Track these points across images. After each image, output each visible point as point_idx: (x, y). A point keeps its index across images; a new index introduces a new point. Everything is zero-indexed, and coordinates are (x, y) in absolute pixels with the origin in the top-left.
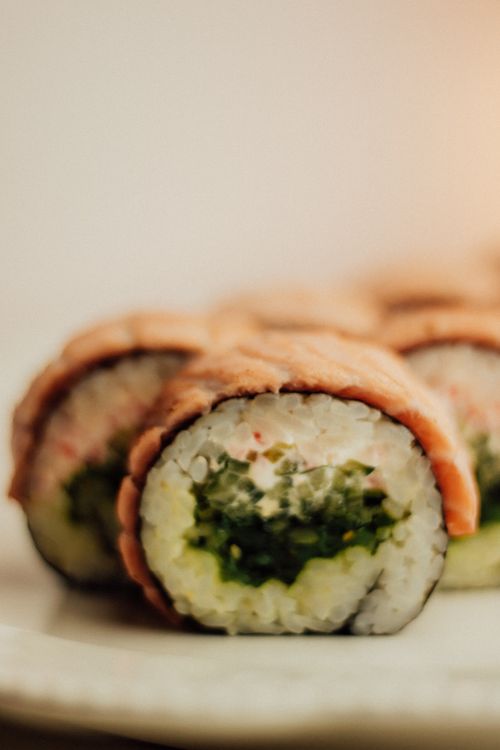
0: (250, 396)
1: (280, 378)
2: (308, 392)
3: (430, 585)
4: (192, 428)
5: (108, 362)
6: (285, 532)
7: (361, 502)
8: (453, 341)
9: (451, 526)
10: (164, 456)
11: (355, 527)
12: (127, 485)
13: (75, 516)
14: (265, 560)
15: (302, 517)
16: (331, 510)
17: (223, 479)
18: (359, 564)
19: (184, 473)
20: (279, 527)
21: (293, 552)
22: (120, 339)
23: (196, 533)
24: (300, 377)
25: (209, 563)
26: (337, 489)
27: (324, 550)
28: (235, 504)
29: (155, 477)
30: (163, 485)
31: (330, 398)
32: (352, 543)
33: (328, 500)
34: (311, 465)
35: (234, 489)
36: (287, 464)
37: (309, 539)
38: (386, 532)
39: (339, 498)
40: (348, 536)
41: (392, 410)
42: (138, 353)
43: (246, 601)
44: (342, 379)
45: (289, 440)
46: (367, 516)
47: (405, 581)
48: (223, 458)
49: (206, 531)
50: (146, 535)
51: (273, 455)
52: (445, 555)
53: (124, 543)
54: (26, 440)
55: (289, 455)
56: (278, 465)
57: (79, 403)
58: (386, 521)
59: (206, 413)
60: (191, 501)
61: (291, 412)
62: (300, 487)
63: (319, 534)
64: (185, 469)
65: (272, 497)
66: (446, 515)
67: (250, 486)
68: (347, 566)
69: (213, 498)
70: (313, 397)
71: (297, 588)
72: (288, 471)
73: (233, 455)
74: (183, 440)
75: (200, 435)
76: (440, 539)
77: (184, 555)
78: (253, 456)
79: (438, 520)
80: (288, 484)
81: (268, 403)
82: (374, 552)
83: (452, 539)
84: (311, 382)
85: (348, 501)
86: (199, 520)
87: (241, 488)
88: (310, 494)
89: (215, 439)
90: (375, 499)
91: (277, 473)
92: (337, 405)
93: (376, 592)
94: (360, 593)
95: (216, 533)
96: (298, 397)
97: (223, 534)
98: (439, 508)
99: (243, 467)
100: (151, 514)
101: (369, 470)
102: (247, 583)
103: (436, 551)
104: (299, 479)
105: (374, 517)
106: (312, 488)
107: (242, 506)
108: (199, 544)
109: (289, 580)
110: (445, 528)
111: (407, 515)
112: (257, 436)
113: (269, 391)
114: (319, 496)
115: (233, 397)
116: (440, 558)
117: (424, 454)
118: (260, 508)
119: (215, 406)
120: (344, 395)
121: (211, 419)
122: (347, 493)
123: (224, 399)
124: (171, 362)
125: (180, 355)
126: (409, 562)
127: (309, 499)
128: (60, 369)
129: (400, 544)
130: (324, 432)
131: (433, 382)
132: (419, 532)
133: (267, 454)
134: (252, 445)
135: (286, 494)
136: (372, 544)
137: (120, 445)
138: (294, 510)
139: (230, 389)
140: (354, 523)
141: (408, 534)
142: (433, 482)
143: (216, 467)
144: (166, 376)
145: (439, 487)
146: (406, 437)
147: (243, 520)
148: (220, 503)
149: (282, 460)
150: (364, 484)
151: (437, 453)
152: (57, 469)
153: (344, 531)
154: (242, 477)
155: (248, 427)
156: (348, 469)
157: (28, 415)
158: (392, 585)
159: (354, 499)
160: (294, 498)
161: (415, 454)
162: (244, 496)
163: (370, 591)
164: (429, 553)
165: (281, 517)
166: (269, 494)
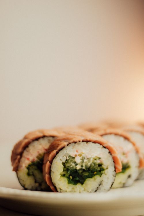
0: (75, 143)
1: (82, 139)
2: (87, 141)
3: (112, 183)
4: (63, 150)
5: (37, 139)
6: (82, 173)
7: (97, 166)
8: (110, 134)
10: (56, 156)
11: (97, 171)
12: (48, 163)
13: (29, 174)
14: (77, 179)
15: (85, 169)
16: (92, 167)
17: (69, 161)
18: (97, 179)
20: (81, 171)
21: (83, 177)
23: (63, 173)
24: (86, 138)
25: (66, 179)
27: (90, 176)
28: (71, 167)
29: (54, 161)
30: (56, 163)
31: (92, 143)
32: (96, 175)
33: (91, 165)
34: (88, 157)
35: (72, 163)
36: (83, 157)
37: (87, 174)
38: (103, 172)
39: (93, 164)
40: (95, 173)
41: (105, 145)
42: (44, 137)
43: (73, 188)
44: (95, 139)
45: (84, 152)
46: (99, 169)
47: (107, 183)
48: (70, 156)
49: (65, 173)
50: (52, 174)
51: (80, 155)
52: (115, 176)
53: (47, 176)
54: (19, 156)
55: (84, 155)
56: (81, 158)
58: (103, 170)
59: (66, 146)
60: (62, 166)
61: (84, 146)
62: (85, 162)
63: (89, 173)
64: (61, 159)
65: (79, 165)
66: (115, 168)
67: (75, 162)
68: (95, 179)
69: (67, 165)
70: (88, 142)
71: (84, 185)
72: (83, 159)
73: (72, 156)
74: (61, 153)
75: (64, 151)
76: (114, 173)
77: (60, 178)
78: (76, 156)
79: (114, 169)
80: (83, 162)
81: (79, 144)
82: (100, 176)
83: (116, 174)
84: (88, 139)
87: (73, 163)
88: (88, 164)
89: (68, 152)
90: (100, 165)
91: (81, 159)
93: (101, 185)
94: (98, 186)
95: (67, 173)
96: (85, 143)
97: (69, 172)
98: (114, 167)
99: (74, 158)
100: (53, 169)
101: (100, 158)
102: (74, 184)
103: (114, 176)
104: (85, 161)
105: (101, 169)
106: (88, 162)
107: (73, 167)
108: (64, 176)
109: (82, 184)
110: (115, 171)
111: (107, 168)
112: (77, 151)
113: (79, 141)
114: (89, 164)
115: (72, 143)
116: (114, 177)
117: (111, 154)
118: (77, 167)
119: (68, 145)
120: (95, 142)
121: (66, 148)
124: (51, 138)
125: (54, 137)
126: (108, 178)
127: (87, 165)
128: (27, 140)
129: (105, 174)
130: (91, 150)
132: (109, 172)
133: (79, 155)
134: (76, 153)
135: (82, 164)
136: (100, 174)
138: (84, 168)
139: (71, 141)
140: (97, 170)
142: (113, 161)
143: (68, 158)
145: (114, 162)
146: (107, 151)
147: (73, 170)
148: (68, 167)
149: (82, 156)
150: (98, 162)
153: (94, 172)
154: (73, 160)
155: (75, 149)
156: (95, 158)
157: (18, 151)
158: (104, 183)
159: (96, 165)
160: (84, 165)
161: (109, 155)
162: (73, 165)
163: (99, 185)
164: (112, 176)
165: (81, 169)
166: (79, 164)
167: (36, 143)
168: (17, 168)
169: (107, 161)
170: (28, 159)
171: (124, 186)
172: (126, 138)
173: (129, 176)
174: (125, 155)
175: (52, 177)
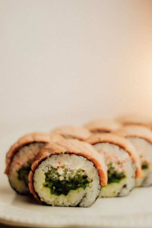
0: (58, 154)
1: (64, 150)
2: (70, 154)
3: (97, 197)
4: (45, 161)
5: (28, 144)
6: (65, 184)
7: (82, 178)
8: (105, 142)
9: (101, 184)
10: (39, 167)
11: (81, 183)
12: (31, 172)
13: (19, 178)
14: (61, 190)
15: (69, 181)
16: (75, 179)
17: (52, 172)
18: (81, 191)
19: (43, 170)
20: (64, 183)
21: (67, 188)
22: (30, 139)
23: (45, 184)
24: (69, 150)
25: (48, 190)
26: (76, 175)
27: (74, 188)
28: (54, 178)
29: (37, 171)
30: (39, 173)
31: (75, 155)
32: (80, 187)
33: (74, 177)
34: (71, 170)
35: (54, 174)
36: (66, 169)
37: (70, 186)
38: (88, 184)
39: (77, 177)
41: (89, 158)
42: (34, 142)
43: (56, 199)
44: (78, 151)
45: (66, 164)
46: (83, 181)
47: (91, 195)
48: (52, 167)
49: (48, 183)
50: (35, 184)
51: (63, 167)
52: (100, 190)
53: (30, 185)
54: (9, 161)
55: (66, 167)
56: (64, 169)
57: (21, 153)
58: (87, 182)
59: (48, 157)
60: (45, 177)
61: (67, 158)
62: (68, 174)
63: (73, 185)
64: (43, 169)
65: (62, 176)
66: (100, 181)
67: (58, 174)
68: (79, 192)
69: (49, 176)
70: (72, 155)
71: (67, 196)
72: (66, 171)
73: (54, 167)
74: (43, 163)
75: (47, 162)
76: (99, 187)
77: (43, 188)
78: (58, 167)
79: (99, 182)
80: (66, 174)
81: (62, 156)
82: (84, 189)
83: (102, 187)
84: (71, 152)
85: (79, 178)
86: (46, 181)
87: (55, 174)
88: (71, 176)
89: (50, 163)
90: (85, 177)
91: (63, 171)
92: (77, 156)
93: (85, 198)
94: (82, 198)
95: (50, 183)
96: (68, 155)
97: (51, 184)
98: (99, 180)
100: (36, 179)
101: (84, 171)
102: (56, 195)
104: (68, 172)
105: (85, 181)
106: (71, 175)
107: (56, 178)
108: (46, 186)
109: (66, 194)
110: (100, 184)
111: (92, 181)
112: (59, 163)
113: (62, 153)
114: (73, 176)
115: (54, 154)
116: (99, 190)
117: (96, 168)
118: (60, 179)
119: (50, 156)
120: (78, 155)
121: (49, 159)
122: (79, 176)
123: (52, 155)
124: (42, 145)
125: (44, 143)
126: (92, 191)
127: (70, 177)
128: (17, 145)
129: (90, 187)
130: (74, 162)
131: (99, 151)
132: (94, 185)
133: (61, 167)
134: (58, 165)
135: (66, 176)
136: (84, 187)
138: (67, 179)
139: (53, 153)
140: (80, 182)
141: (92, 185)
142: (98, 174)
143: (50, 169)
144: (40, 148)
145: (99, 175)
146: (92, 164)
147: (56, 181)
148: (51, 177)
149: (65, 168)
150: (83, 174)
151: (99, 168)
152: (16, 168)
153: (78, 184)
154: (56, 172)
155: (57, 161)
156: (79, 170)
157: (9, 155)
158: (88, 196)
159: (80, 177)
160: (67, 176)
161: (94, 168)
162: (56, 176)
163: (84, 197)
164: (97, 189)
165: (64, 181)
167: (26, 149)
168: (8, 172)
169: (91, 174)
170: (18, 164)
171: (118, 196)
173: (125, 186)
174: (120, 165)
175: (34, 186)
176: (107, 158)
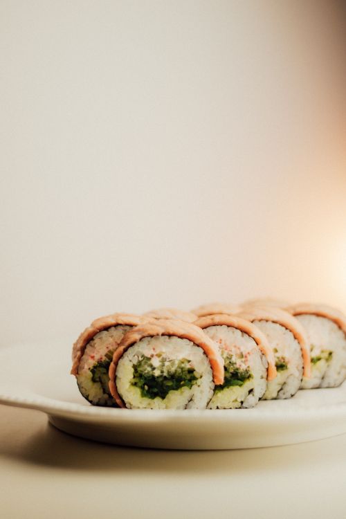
0: (152, 336)
1: (161, 331)
2: (170, 335)
4: (133, 346)
5: (107, 328)
6: (162, 381)
7: (187, 372)
8: (221, 324)
9: (215, 380)
10: (124, 355)
11: (185, 380)
12: (112, 364)
13: (94, 380)
14: (155, 390)
15: (167, 376)
16: (177, 374)
17: (143, 363)
18: (185, 392)
19: (130, 361)
20: (161, 379)
21: (165, 388)
22: (113, 321)
23: (134, 381)
24: (168, 331)
25: (138, 391)
26: (179, 367)
27: (175, 387)
28: (146, 372)
29: (121, 362)
30: (124, 365)
31: (177, 338)
32: (184, 385)
33: (176, 371)
34: (171, 359)
35: (146, 366)
36: (163, 358)
37: (170, 384)
38: (195, 382)
39: (179, 371)
40: (182, 383)
41: (197, 343)
42: (117, 325)
43: (149, 404)
44: (181, 332)
45: (164, 350)
46: (188, 377)
47: (200, 398)
48: (143, 356)
49: (137, 380)
50: (117, 381)
51: (159, 356)
53: (110, 384)
54: (79, 353)
55: (164, 356)
56: (160, 359)
57: (97, 340)
58: (195, 378)
59: (138, 341)
60: (133, 370)
61: (165, 342)
62: (167, 366)
63: (173, 382)
64: (131, 359)
65: (158, 370)
66: (214, 377)
67: (151, 366)
68: (182, 393)
69: (139, 369)
70: (172, 337)
71: (165, 400)
72: (163, 361)
73: (146, 355)
74: (130, 350)
75: (136, 349)
76: (212, 386)
77: (129, 388)
78: (152, 356)
79: (211, 378)
80: (163, 365)
81: (157, 339)
82: (190, 389)
84: (171, 332)
85: (182, 371)
86: (134, 377)
87: (148, 366)
88: (170, 369)
89: (140, 350)
90: (191, 371)
91: (160, 361)
92: (180, 339)
93: (191, 402)
94: (187, 402)
95: (140, 381)
96: (167, 337)
97: (142, 381)
98: (212, 374)
99: (149, 359)
100: (119, 374)
101: (189, 361)
102: (149, 398)
103: (211, 389)
104: (167, 364)
105: (191, 377)
106: (171, 367)
107: (148, 373)
108: (135, 384)
109: (163, 398)
110: (213, 381)
111: (201, 377)
112: (154, 349)
113: (158, 335)
114: (173, 370)
115: (146, 337)
116: (212, 391)
117: (207, 356)
118: (154, 373)
119: (141, 340)
120: (181, 337)
121: (138, 343)
122: (182, 369)
123: (144, 337)
124: (128, 328)
125: (131, 326)
126: (202, 392)
128: (91, 330)
129: (199, 386)
130: (175, 348)
131: (212, 338)
132: (204, 385)
133: (157, 355)
134: (152, 352)
135: (163, 368)
136: (190, 386)
137: (109, 356)
138: (165, 374)
139: (145, 334)
141: (202, 383)
142: (210, 366)
143: (140, 359)
144: (125, 332)
145: (211, 368)
146: (201, 351)
147: (149, 377)
148: (141, 371)
149: (161, 357)
150: (188, 366)
151: (211, 356)
152: (89, 363)
153: (181, 381)
154: (149, 362)
155: (151, 346)
156: (183, 361)
157: (79, 346)
158: (195, 399)
159: (185, 371)
160: (165, 370)
161: (204, 356)
162: (149, 369)
163: (189, 401)
164: (209, 389)
165: (161, 376)
166: (157, 368)
167: (105, 334)
168: (76, 371)
169: (201, 367)
170: (93, 357)
171: (242, 405)
172: (245, 332)
173: (251, 391)
174: (243, 359)
175: (118, 385)
176: (223, 349)
